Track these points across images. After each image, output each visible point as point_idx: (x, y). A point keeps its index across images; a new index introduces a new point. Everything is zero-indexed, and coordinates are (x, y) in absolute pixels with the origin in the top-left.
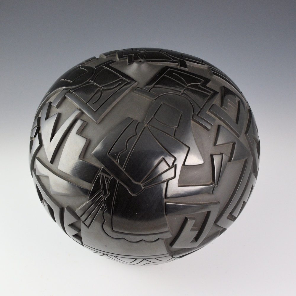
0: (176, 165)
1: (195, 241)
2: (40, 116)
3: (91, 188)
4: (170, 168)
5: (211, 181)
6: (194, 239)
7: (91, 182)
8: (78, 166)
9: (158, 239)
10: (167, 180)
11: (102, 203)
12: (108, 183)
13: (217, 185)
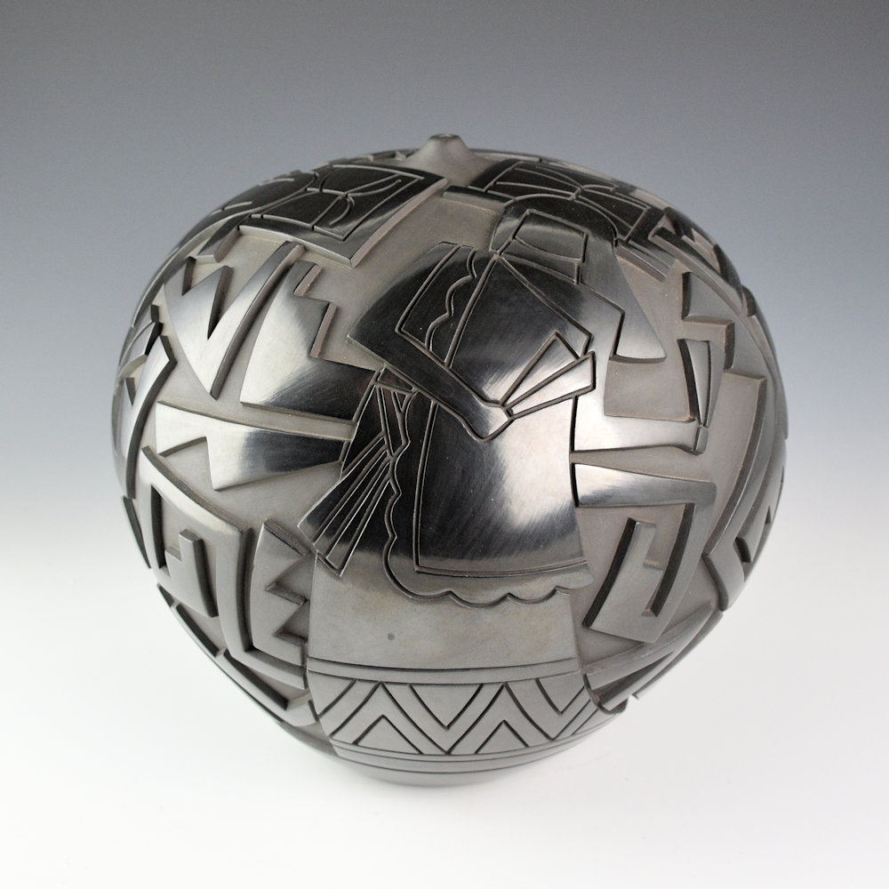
0: (593, 355)
1: (652, 613)
2: (155, 302)
3: (350, 437)
4: (579, 362)
5: (688, 416)
6: (649, 610)
7: (349, 417)
8: (307, 376)
9: (553, 593)
10: (573, 396)
11: (386, 477)
12: (402, 410)
13: (704, 425)
